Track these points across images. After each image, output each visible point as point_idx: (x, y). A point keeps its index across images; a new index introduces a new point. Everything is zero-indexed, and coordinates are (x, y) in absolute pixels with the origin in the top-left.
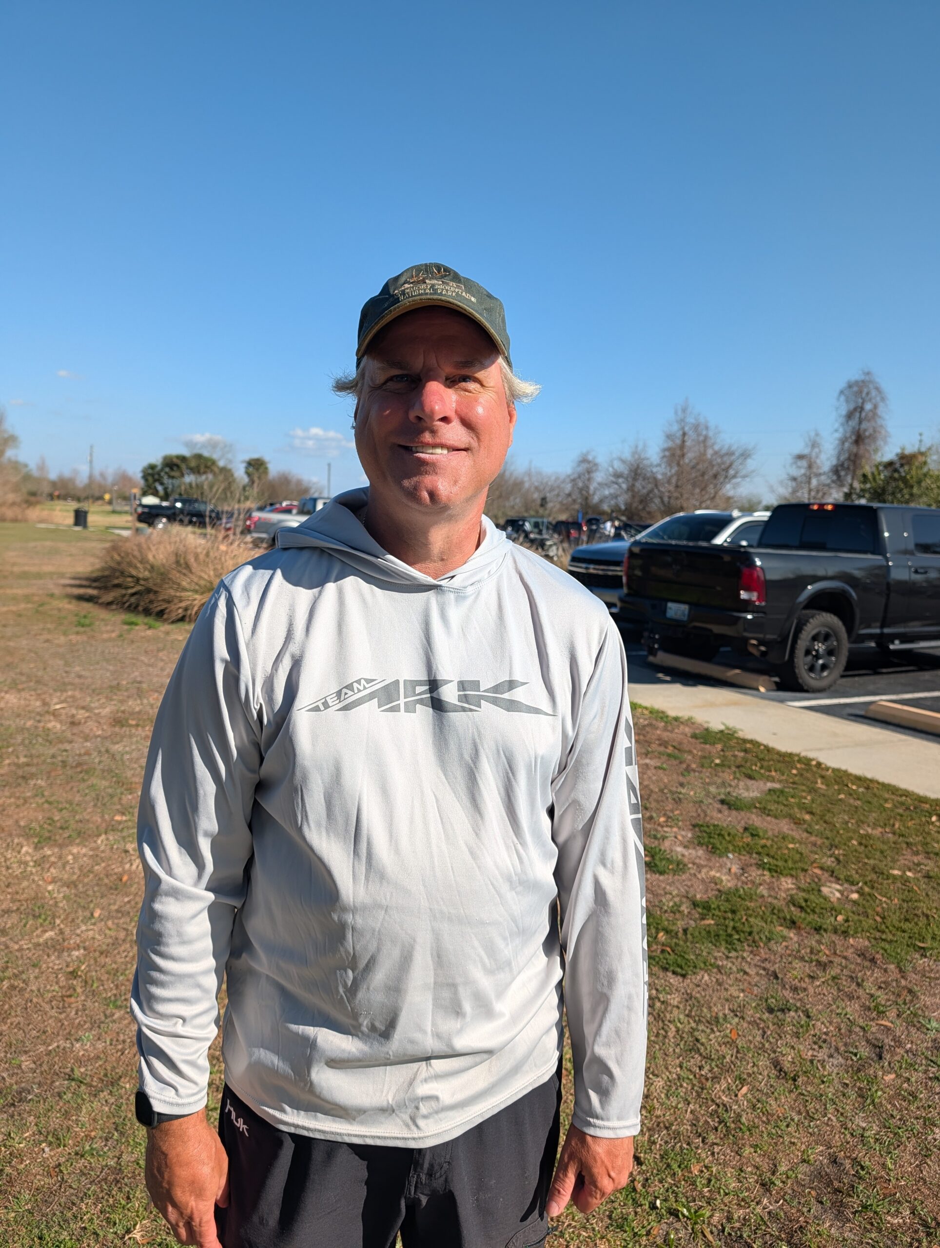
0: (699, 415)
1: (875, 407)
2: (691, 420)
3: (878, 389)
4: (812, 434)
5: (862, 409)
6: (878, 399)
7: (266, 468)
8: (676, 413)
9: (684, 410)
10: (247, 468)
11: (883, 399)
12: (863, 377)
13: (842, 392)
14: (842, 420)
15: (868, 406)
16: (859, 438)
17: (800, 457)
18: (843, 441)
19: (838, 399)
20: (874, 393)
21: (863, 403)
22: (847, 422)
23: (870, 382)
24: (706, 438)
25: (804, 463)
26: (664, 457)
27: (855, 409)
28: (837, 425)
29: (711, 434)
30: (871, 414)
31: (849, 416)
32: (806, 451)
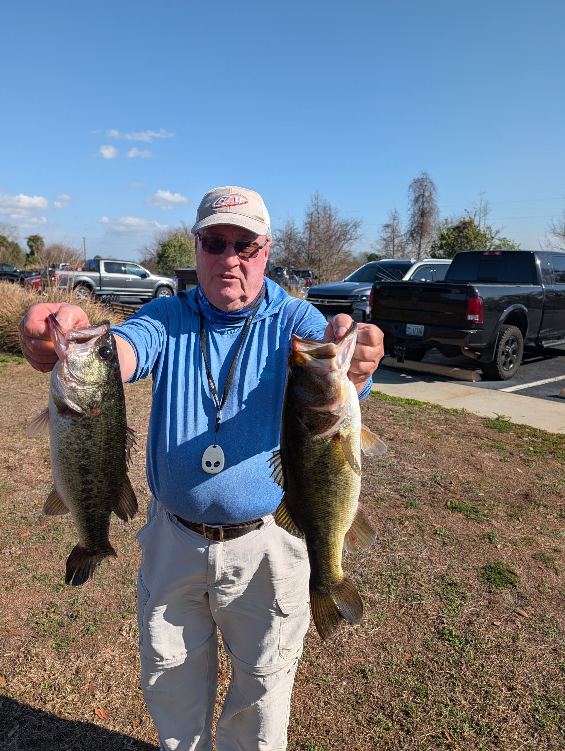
0: (326, 200)
1: (431, 194)
2: (321, 204)
3: (431, 182)
4: (393, 212)
5: (423, 196)
6: (432, 189)
7: (42, 241)
8: (312, 200)
9: (317, 198)
10: (28, 242)
11: (434, 189)
12: (422, 176)
13: (410, 186)
14: (412, 203)
15: (427, 194)
16: (423, 214)
17: (387, 226)
18: (414, 215)
19: (409, 191)
20: (429, 185)
21: (424, 192)
22: (415, 204)
23: (426, 178)
24: (330, 215)
25: (389, 230)
26: (307, 228)
27: (419, 196)
28: (409, 206)
29: (333, 213)
30: (428, 199)
31: (417, 200)
32: (390, 222)
